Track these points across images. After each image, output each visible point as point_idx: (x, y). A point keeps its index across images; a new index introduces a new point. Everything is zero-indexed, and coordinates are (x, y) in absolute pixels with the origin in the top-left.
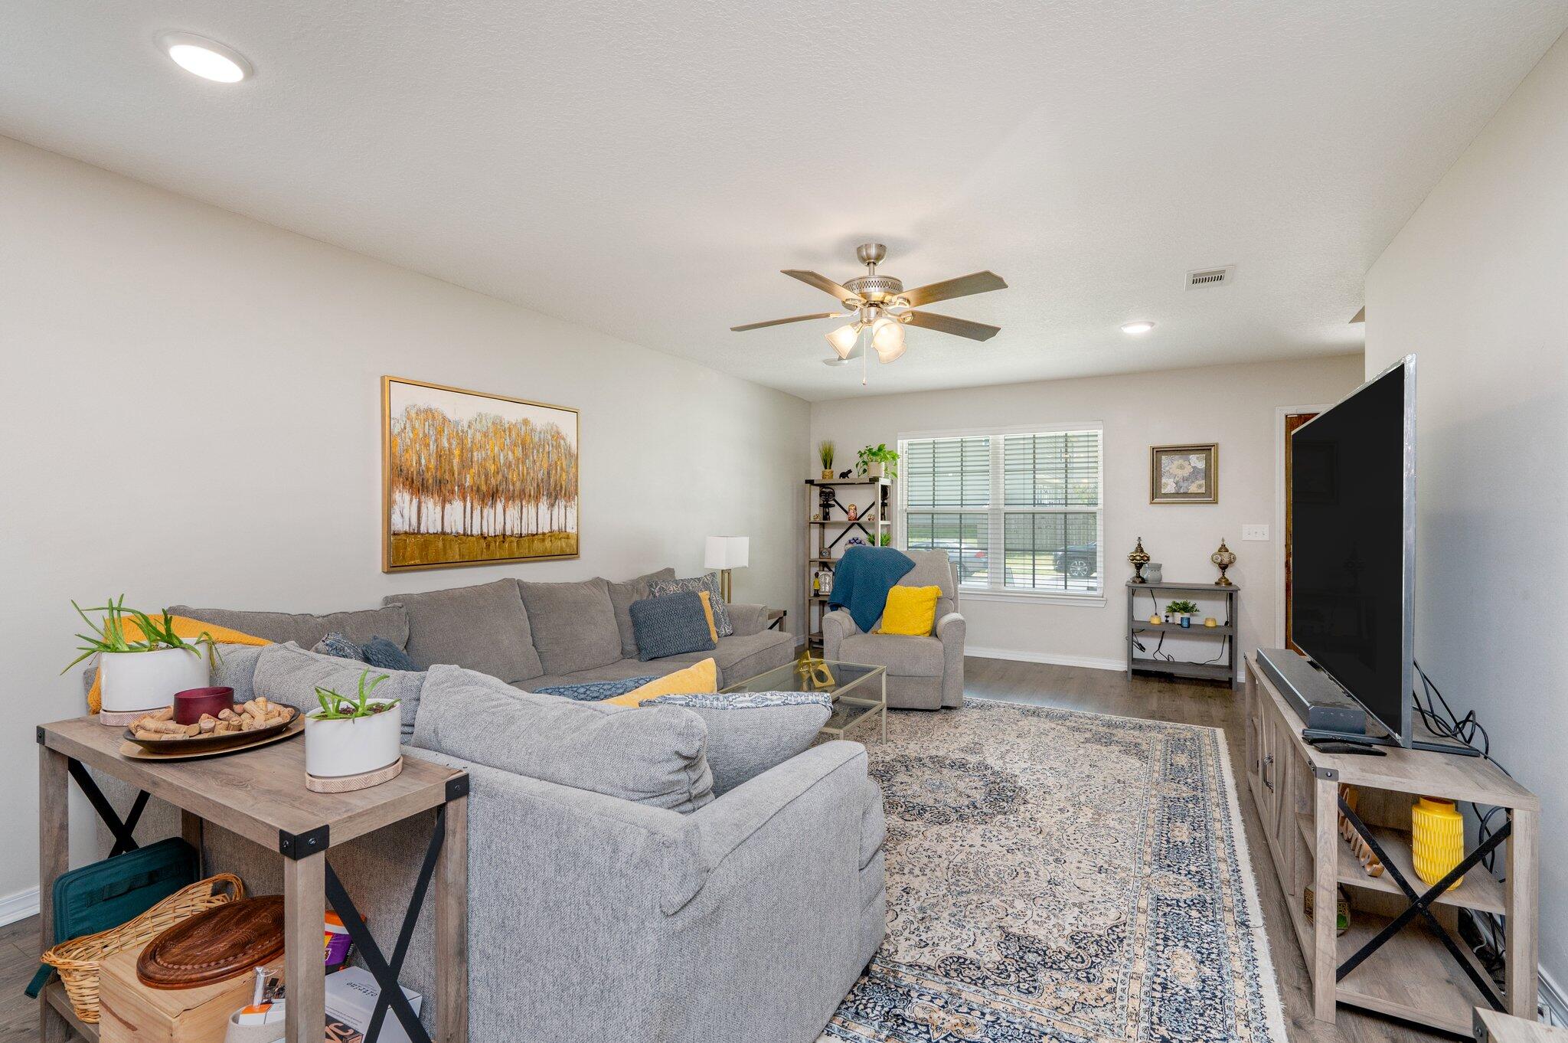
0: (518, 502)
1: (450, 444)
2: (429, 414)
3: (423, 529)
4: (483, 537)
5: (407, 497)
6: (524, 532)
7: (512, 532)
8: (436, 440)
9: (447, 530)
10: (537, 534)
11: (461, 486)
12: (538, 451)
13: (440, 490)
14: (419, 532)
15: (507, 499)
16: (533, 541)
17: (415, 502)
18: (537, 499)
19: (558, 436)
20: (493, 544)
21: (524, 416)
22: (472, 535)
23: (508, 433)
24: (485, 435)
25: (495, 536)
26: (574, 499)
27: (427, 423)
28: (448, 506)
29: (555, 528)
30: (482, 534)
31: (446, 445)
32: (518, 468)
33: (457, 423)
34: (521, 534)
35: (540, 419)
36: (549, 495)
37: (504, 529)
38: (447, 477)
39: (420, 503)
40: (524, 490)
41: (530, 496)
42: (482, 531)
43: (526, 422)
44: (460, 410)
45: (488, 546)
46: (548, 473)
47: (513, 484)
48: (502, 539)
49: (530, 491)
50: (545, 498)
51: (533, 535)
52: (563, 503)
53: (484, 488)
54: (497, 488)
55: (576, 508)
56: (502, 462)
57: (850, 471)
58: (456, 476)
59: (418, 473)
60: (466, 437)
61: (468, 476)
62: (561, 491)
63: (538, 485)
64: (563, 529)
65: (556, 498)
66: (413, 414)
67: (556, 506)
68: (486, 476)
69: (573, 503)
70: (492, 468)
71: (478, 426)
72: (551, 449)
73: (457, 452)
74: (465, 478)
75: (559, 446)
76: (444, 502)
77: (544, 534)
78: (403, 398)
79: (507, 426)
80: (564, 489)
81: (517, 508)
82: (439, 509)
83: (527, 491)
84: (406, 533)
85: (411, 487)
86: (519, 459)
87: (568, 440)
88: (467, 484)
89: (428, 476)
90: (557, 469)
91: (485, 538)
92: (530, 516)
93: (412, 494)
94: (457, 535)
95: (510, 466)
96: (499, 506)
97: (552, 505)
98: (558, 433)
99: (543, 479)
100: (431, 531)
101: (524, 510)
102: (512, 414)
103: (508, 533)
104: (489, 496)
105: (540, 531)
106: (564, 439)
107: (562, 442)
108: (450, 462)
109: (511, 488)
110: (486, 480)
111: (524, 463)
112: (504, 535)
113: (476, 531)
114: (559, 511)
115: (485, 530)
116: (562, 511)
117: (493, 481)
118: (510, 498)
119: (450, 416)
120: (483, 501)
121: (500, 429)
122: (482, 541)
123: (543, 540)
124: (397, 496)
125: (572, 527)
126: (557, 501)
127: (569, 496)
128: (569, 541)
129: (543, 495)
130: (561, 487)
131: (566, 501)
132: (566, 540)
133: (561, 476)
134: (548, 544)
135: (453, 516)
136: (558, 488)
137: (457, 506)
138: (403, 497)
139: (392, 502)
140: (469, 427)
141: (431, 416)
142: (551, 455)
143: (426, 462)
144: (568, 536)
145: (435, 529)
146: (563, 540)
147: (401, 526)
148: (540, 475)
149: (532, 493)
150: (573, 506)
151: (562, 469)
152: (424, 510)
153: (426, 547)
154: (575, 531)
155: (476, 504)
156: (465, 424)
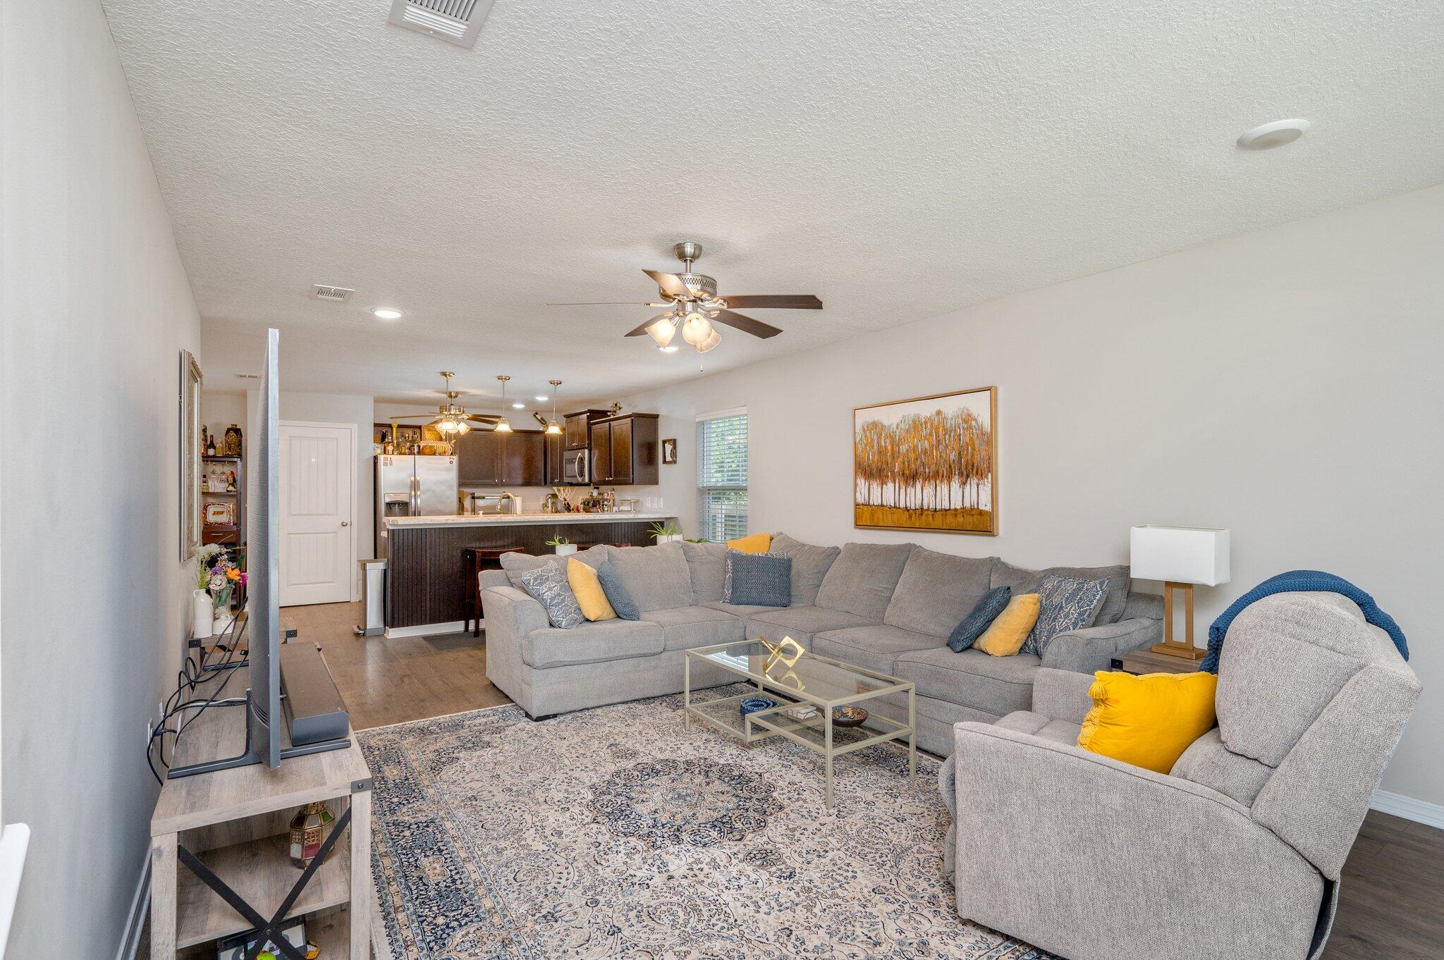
0: (932, 482)
1: (885, 443)
2: (875, 425)
3: (871, 503)
4: (907, 509)
5: (863, 481)
6: (938, 507)
7: (929, 507)
8: (878, 442)
9: (885, 503)
10: (949, 509)
11: (893, 472)
12: (950, 436)
13: (880, 476)
14: (869, 505)
15: (924, 480)
16: (946, 515)
17: (867, 484)
18: (949, 479)
19: (968, 418)
20: (914, 515)
22: (899, 508)
23: (924, 426)
24: (908, 431)
25: (915, 509)
26: (987, 476)
27: (873, 432)
28: (884, 486)
29: (967, 504)
30: (906, 507)
31: (883, 444)
32: (933, 452)
33: (890, 427)
34: (936, 509)
35: (951, 407)
36: (961, 474)
37: (922, 504)
38: (884, 466)
39: (869, 485)
40: (937, 472)
41: (943, 476)
42: (906, 505)
43: (939, 413)
44: (892, 418)
45: (910, 516)
46: (960, 454)
47: (929, 468)
48: (920, 512)
49: (943, 472)
50: (957, 477)
51: (946, 510)
52: (974, 481)
53: (907, 472)
54: (916, 472)
55: (990, 485)
56: (920, 449)
58: (889, 465)
59: (868, 465)
60: (895, 436)
61: (897, 464)
62: (973, 470)
63: (950, 466)
64: (976, 506)
65: (968, 477)
66: (866, 428)
67: (968, 484)
68: (909, 462)
69: (986, 480)
70: (912, 456)
71: (903, 426)
72: (962, 432)
73: (889, 448)
74: (895, 467)
75: (971, 428)
77: (956, 510)
78: (864, 417)
79: (923, 420)
80: (975, 467)
81: (933, 487)
82: (879, 488)
83: (941, 472)
84: (863, 504)
85: (865, 475)
86: (933, 446)
87: (980, 420)
88: (896, 470)
89: (874, 466)
90: (967, 449)
92: (943, 494)
93: (865, 479)
94: (890, 507)
95: (926, 453)
96: (918, 486)
97: (964, 484)
98: (969, 415)
99: (954, 460)
100: (875, 504)
101: (938, 488)
102: (926, 410)
103: (925, 507)
104: (910, 477)
105: (952, 507)
106: (975, 420)
107: (973, 423)
108: (886, 455)
109: (927, 470)
110: (909, 465)
111: (937, 448)
112: (922, 509)
113: (902, 505)
114: (971, 489)
115: (908, 504)
116: (974, 488)
117: (913, 466)
118: (927, 478)
119: (886, 423)
120: (907, 482)
121: (917, 425)
122: (906, 513)
123: (956, 515)
124: (858, 481)
125: (985, 505)
126: (969, 479)
127: (981, 474)
128: (982, 518)
129: (955, 474)
130: (973, 466)
131: (978, 479)
132: (979, 517)
133: (972, 455)
134: (960, 519)
135: (888, 494)
136: (970, 467)
137: (890, 485)
138: (861, 482)
139: (856, 485)
140: (897, 428)
141: (875, 426)
142: (961, 437)
143: (872, 457)
144: (981, 513)
145: (877, 502)
146: (975, 516)
147: (860, 500)
148: (952, 457)
149: (945, 474)
150: (986, 483)
151: (974, 449)
152: (872, 490)
153: (872, 515)
154: (989, 508)
155: (902, 485)
156: (894, 426)
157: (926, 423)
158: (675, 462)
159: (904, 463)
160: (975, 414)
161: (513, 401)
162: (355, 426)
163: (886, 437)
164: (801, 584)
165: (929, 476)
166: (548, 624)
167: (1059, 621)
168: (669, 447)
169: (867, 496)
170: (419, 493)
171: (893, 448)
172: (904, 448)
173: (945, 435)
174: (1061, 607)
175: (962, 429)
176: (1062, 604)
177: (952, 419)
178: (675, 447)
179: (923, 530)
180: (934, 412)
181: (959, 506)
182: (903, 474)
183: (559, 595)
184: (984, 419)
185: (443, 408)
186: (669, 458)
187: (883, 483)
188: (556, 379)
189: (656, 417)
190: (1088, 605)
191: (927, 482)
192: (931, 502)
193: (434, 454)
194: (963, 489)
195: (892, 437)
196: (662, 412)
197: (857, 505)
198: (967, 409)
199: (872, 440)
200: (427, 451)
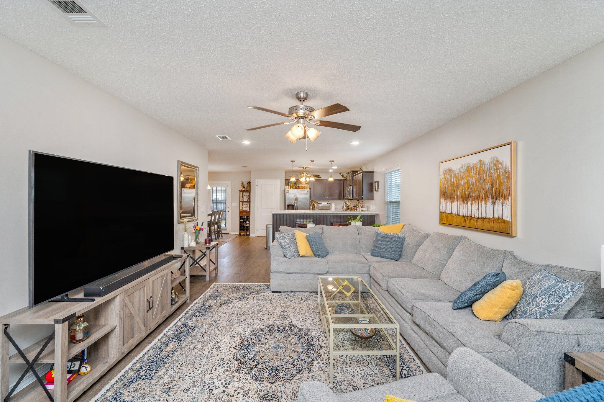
0: (477, 201)
3: (447, 212)
4: (463, 216)
6: (480, 216)
7: (475, 216)
8: (450, 180)
9: (453, 213)
10: (486, 218)
11: (457, 195)
12: (486, 174)
13: (451, 198)
15: (473, 200)
16: (484, 221)
17: (445, 201)
18: (486, 200)
19: (497, 163)
20: (467, 220)
21: (479, 159)
22: (460, 216)
23: (472, 169)
24: (464, 173)
25: (468, 217)
26: (508, 199)
27: (448, 174)
28: (453, 203)
29: (496, 216)
30: (463, 215)
31: (453, 180)
32: (477, 184)
33: (456, 171)
34: (478, 217)
35: (487, 157)
36: (492, 197)
37: (471, 214)
38: (453, 192)
39: (446, 202)
40: (479, 196)
41: (482, 198)
42: (463, 214)
43: (480, 161)
44: (456, 166)
45: (465, 220)
46: (492, 185)
47: (475, 194)
48: (470, 218)
49: (482, 196)
50: (490, 199)
51: (484, 218)
52: (500, 202)
53: (464, 196)
54: (468, 196)
55: (510, 204)
56: (470, 183)
58: (455, 192)
59: (446, 192)
60: (458, 176)
61: (459, 191)
62: (499, 195)
63: (486, 192)
64: (501, 217)
65: (496, 199)
66: (445, 172)
67: (497, 204)
68: (465, 190)
69: (507, 201)
70: (467, 187)
71: (462, 170)
72: (493, 171)
73: (455, 182)
74: (458, 192)
75: (499, 169)
76: (452, 202)
77: (489, 219)
78: (445, 166)
79: (472, 166)
80: (501, 193)
81: (477, 204)
82: (451, 204)
83: (481, 196)
84: (443, 212)
85: (444, 197)
86: (477, 181)
87: (504, 163)
88: (459, 194)
89: (448, 192)
90: (496, 182)
91: (464, 217)
92: (482, 209)
93: (444, 199)
95: (473, 184)
96: (469, 203)
97: (494, 203)
98: (498, 161)
99: (488, 189)
100: (449, 213)
101: (480, 205)
102: (473, 160)
103: (473, 216)
104: (465, 199)
106: (501, 164)
107: (500, 166)
108: (454, 186)
109: (474, 195)
110: (465, 192)
111: (479, 182)
112: (471, 217)
113: (461, 214)
114: (498, 206)
116: (500, 206)
117: (467, 193)
118: (474, 200)
119: (454, 169)
120: (463, 201)
121: (469, 169)
123: (489, 222)
124: (441, 200)
125: (507, 217)
126: (497, 200)
127: (504, 197)
128: (505, 225)
129: (489, 197)
130: (499, 192)
131: (503, 200)
132: (503, 224)
133: (499, 186)
134: (492, 224)
135: (454, 207)
136: (498, 193)
137: (456, 203)
138: (443, 200)
139: (440, 202)
141: (449, 171)
142: (493, 175)
143: (447, 188)
144: (504, 222)
145: (450, 212)
146: (501, 223)
147: (442, 210)
148: (487, 187)
149: (483, 197)
150: (507, 203)
151: (500, 182)
152: (447, 205)
153: (447, 218)
154: (509, 219)
155: (461, 203)
156: (458, 170)
157: (473, 167)
158: (378, 191)
159: (462, 191)
160: (501, 161)
161: (329, 169)
162: (279, 180)
163: (454, 177)
164: (407, 250)
165: (475, 198)
166: (283, 255)
167: (531, 307)
168: (376, 184)
169: (445, 209)
170: (297, 202)
171: (457, 182)
172: (462, 182)
173: (484, 174)
174: (536, 297)
175: (493, 170)
176: (537, 295)
177: (488, 164)
178: (378, 185)
179: (471, 229)
180: (478, 161)
181: (491, 217)
182: (462, 197)
183: (288, 244)
184: (507, 163)
185: (302, 173)
186: (376, 189)
187: (452, 201)
188: (332, 160)
189: (373, 172)
190: (557, 301)
191: (474, 201)
192: (476, 213)
193: (303, 189)
194: (494, 206)
195: (456, 176)
196: (375, 170)
197: (441, 212)
198: (496, 158)
199: (448, 178)
200: (300, 188)
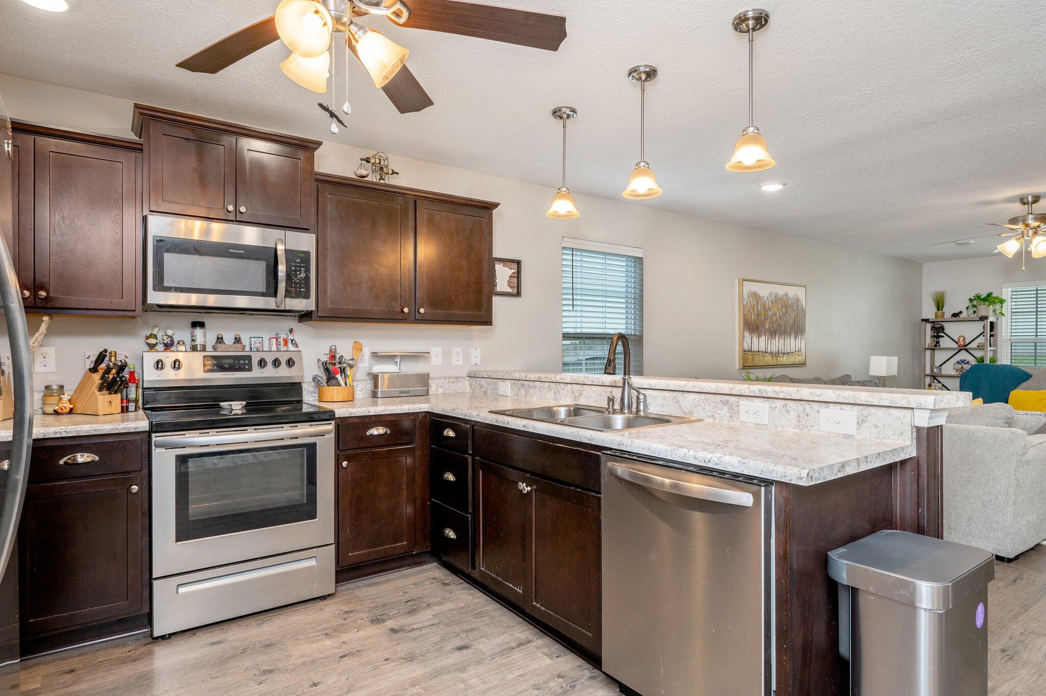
0: (783, 336)
3: (753, 349)
7: (782, 351)
8: (757, 307)
9: (760, 350)
10: (790, 353)
11: (764, 328)
12: (791, 309)
13: (758, 331)
16: (789, 356)
17: (750, 336)
18: (790, 334)
19: (798, 301)
21: (786, 291)
22: (768, 353)
23: (780, 301)
24: (773, 303)
25: (776, 353)
26: (804, 334)
27: (754, 299)
28: (760, 338)
29: (797, 350)
30: (771, 352)
31: (760, 309)
32: (783, 318)
33: (763, 298)
34: (785, 353)
35: (792, 292)
36: (795, 333)
37: (779, 350)
38: (760, 324)
39: (752, 337)
40: (785, 330)
43: (787, 294)
44: (765, 291)
45: (774, 358)
46: (794, 320)
47: (782, 327)
48: (778, 355)
49: (788, 330)
50: (793, 334)
52: (800, 336)
53: (772, 329)
54: (776, 329)
55: (805, 339)
56: (778, 316)
57: (961, 312)
58: (763, 323)
59: (751, 322)
60: (766, 304)
63: (790, 327)
64: (800, 351)
65: (797, 334)
66: (750, 296)
67: (797, 338)
68: (773, 323)
69: (804, 336)
70: (775, 319)
71: (770, 298)
72: (795, 308)
73: (763, 312)
74: (766, 324)
75: (799, 306)
77: (793, 353)
78: (748, 288)
79: (780, 297)
80: (800, 329)
81: (783, 339)
82: (757, 339)
84: (748, 351)
85: (749, 329)
86: (784, 314)
88: (766, 327)
89: (754, 324)
90: (797, 318)
91: (772, 354)
92: (787, 343)
93: (749, 333)
94: (764, 353)
95: (781, 318)
96: (777, 338)
98: (798, 299)
99: (792, 323)
100: (755, 350)
101: (786, 340)
102: (782, 291)
104: (773, 333)
105: (791, 351)
107: (800, 304)
108: (761, 317)
109: (781, 329)
110: (773, 325)
111: (786, 316)
112: (779, 353)
113: (769, 351)
114: (798, 340)
116: (800, 340)
117: (775, 325)
118: (781, 334)
119: (761, 295)
120: (771, 336)
121: (777, 300)
122: (771, 356)
123: (793, 356)
124: (745, 334)
125: (804, 349)
127: (801, 333)
129: (792, 332)
130: (799, 327)
133: (799, 322)
135: (762, 343)
137: (763, 338)
138: (747, 334)
139: (744, 337)
140: (767, 299)
141: (755, 295)
142: (795, 311)
143: (753, 317)
144: (802, 354)
146: (800, 356)
147: (746, 347)
151: (799, 318)
152: (753, 340)
153: (753, 358)
155: (769, 337)
156: (766, 298)
157: (781, 299)
159: (770, 324)
160: (801, 299)
163: (761, 305)
169: (750, 347)
171: (765, 312)
172: (770, 314)
173: (789, 307)
175: (795, 306)
177: (791, 299)
179: (779, 366)
180: (784, 294)
181: (794, 351)
182: (770, 331)
187: (759, 336)
192: (782, 348)
195: (764, 305)
197: (744, 351)
198: (798, 295)
199: (754, 305)
